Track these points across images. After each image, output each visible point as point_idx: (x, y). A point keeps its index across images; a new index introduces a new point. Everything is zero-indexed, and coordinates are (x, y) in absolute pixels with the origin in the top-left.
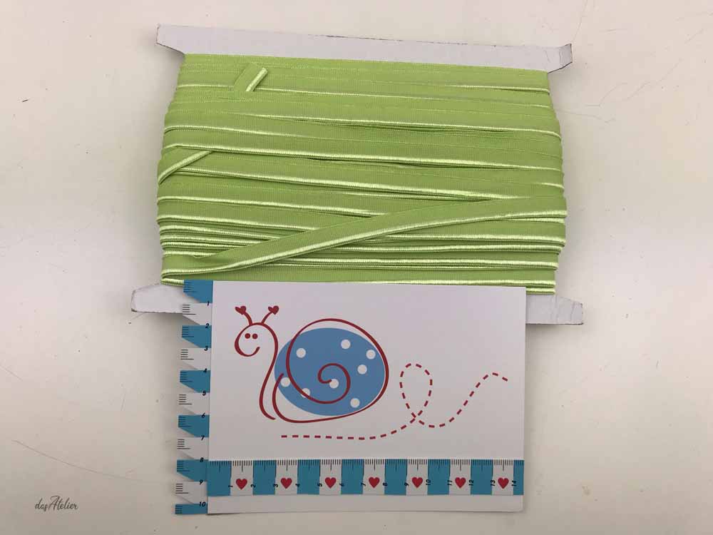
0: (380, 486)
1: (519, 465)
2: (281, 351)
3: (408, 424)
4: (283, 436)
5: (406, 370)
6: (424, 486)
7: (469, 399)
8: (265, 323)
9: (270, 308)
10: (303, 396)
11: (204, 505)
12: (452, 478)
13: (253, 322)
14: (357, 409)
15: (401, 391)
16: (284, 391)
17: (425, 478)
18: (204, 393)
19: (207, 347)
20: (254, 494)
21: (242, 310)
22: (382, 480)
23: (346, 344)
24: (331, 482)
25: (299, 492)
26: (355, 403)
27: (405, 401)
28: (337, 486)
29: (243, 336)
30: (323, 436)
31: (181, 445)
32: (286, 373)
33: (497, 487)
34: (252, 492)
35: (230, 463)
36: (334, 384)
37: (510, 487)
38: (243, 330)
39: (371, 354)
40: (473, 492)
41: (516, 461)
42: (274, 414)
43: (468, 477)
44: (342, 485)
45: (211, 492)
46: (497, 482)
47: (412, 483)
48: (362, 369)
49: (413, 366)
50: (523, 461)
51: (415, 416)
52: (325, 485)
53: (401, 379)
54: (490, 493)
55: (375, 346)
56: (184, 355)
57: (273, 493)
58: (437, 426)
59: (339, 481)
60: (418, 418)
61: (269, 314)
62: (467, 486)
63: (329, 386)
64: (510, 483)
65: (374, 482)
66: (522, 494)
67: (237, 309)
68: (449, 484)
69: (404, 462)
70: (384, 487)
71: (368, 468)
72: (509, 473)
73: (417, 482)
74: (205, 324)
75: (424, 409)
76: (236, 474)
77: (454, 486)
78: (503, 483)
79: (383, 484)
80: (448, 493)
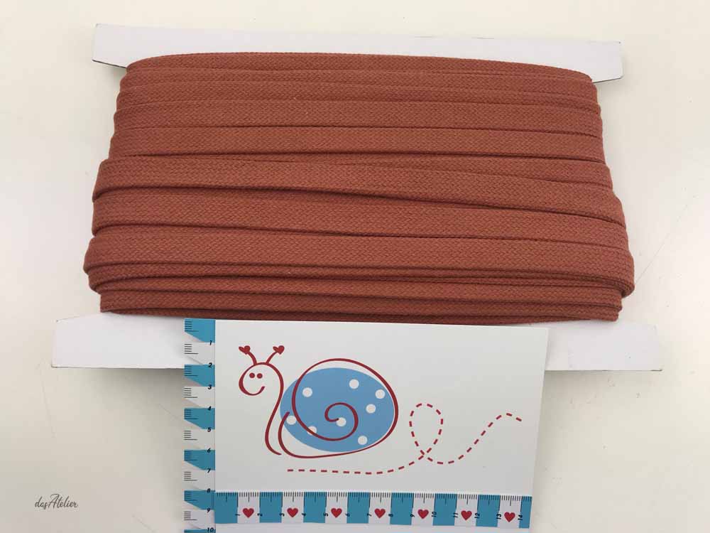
0: (386, 517)
1: (526, 501)
2: (287, 391)
3: (416, 460)
4: (289, 470)
5: (415, 409)
6: (429, 518)
7: (480, 437)
8: (270, 363)
9: (275, 348)
10: (309, 433)
11: (212, 530)
12: (459, 511)
13: (258, 362)
14: (364, 446)
15: (411, 429)
16: (290, 428)
17: (431, 509)
18: (209, 429)
19: (211, 386)
20: (261, 521)
21: (246, 350)
22: (388, 511)
23: (354, 384)
24: (336, 512)
25: (306, 521)
26: (363, 440)
27: (414, 439)
28: (343, 516)
30: (330, 471)
31: (188, 476)
32: (292, 412)
33: (503, 520)
34: (259, 521)
35: (236, 494)
36: (342, 422)
37: (516, 521)
38: (247, 370)
39: (380, 394)
40: (477, 525)
41: (523, 497)
43: (474, 511)
44: (348, 515)
45: (219, 519)
46: (503, 517)
47: (418, 515)
48: (371, 409)
49: (424, 407)
50: (531, 498)
51: (423, 453)
52: (331, 514)
53: (411, 419)
54: (496, 526)
55: (384, 386)
56: (188, 394)
57: (279, 521)
58: (446, 463)
59: (345, 511)
60: (427, 455)
61: (274, 354)
62: (473, 518)
63: (336, 424)
64: (517, 517)
65: (380, 513)
66: (528, 527)
67: (241, 348)
68: (454, 517)
69: (411, 496)
70: (389, 517)
71: (374, 500)
72: (516, 508)
73: (423, 514)
74: (208, 364)
75: (433, 446)
76: (243, 504)
77: (459, 519)
78: (509, 517)
79: (389, 515)
80: (453, 524)
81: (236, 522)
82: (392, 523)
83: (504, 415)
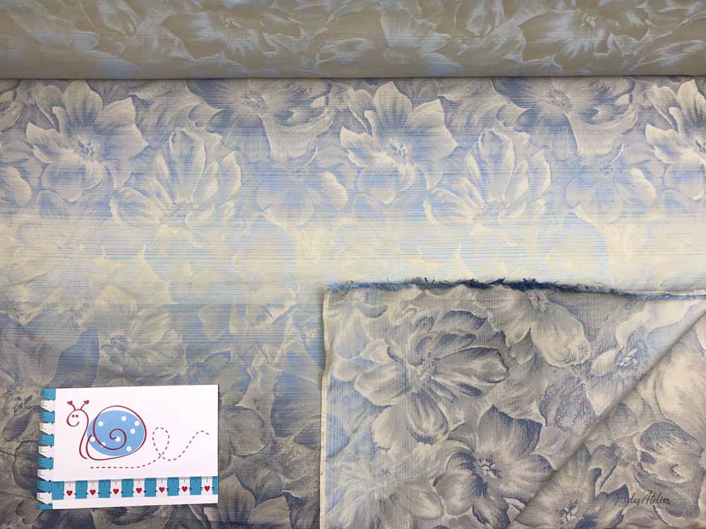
0: (142, 492)
2: (90, 423)
3: (156, 458)
4: (91, 468)
5: (155, 431)
6: (165, 492)
7: (188, 444)
8: (82, 409)
9: (85, 401)
10: (102, 446)
11: (51, 504)
12: (180, 487)
13: (76, 409)
14: (130, 452)
15: (153, 442)
16: (93, 445)
17: (166, 487)
18: (51, 446)
19: (53, 423)
20: (76, 498)
21: (70, 403)
22: (143, 489)
23: (124, 419)
24: (116, 491)
25: (100, 497)
26: (129, 449)
27: (155, 447)
28: (119, 493)
29: (71, 417)
30: (112, 467)
32: (92, 434)
33: (204, 491)
35: (63, 482)
36: (118, 439)
37: (211, 490)
38: (71, 413)
39: (137, 423)
40: (191, 494)
41: (214, 478)
42: (87, 456)
43: (189, 487)
44: (122, 492)
45: (54, 498)
46: (204, 489)
47: (159, 491)
48: (133, 431)
49: (159, 429)
51: (160, 455)
52: (113, 492)
53: (153, 436)
54: (200, 494)
55: (138, 419)
57: (86, 497)
58: (172, 460)
59: (120, 490)
60: (162, 456)
61: (84, 404)
62: (188, 491)
63: (115, 441)
64: (211, 488)
65: (139, 490)
67: (68, 403)
68: (178, 490)
69: (155, 480)
70: (144, 493)
71: (135, 482)
72: (210, 483)
73: (162, 489)
74: (52, 411)
75: (166, 451)
76: (67, 488)
77: (181, 491)
78: (207, 488)
79: (145, 491)
80: (178, 495)
81: (63, 499)
82: (146, 496)
83: (200, 432)
